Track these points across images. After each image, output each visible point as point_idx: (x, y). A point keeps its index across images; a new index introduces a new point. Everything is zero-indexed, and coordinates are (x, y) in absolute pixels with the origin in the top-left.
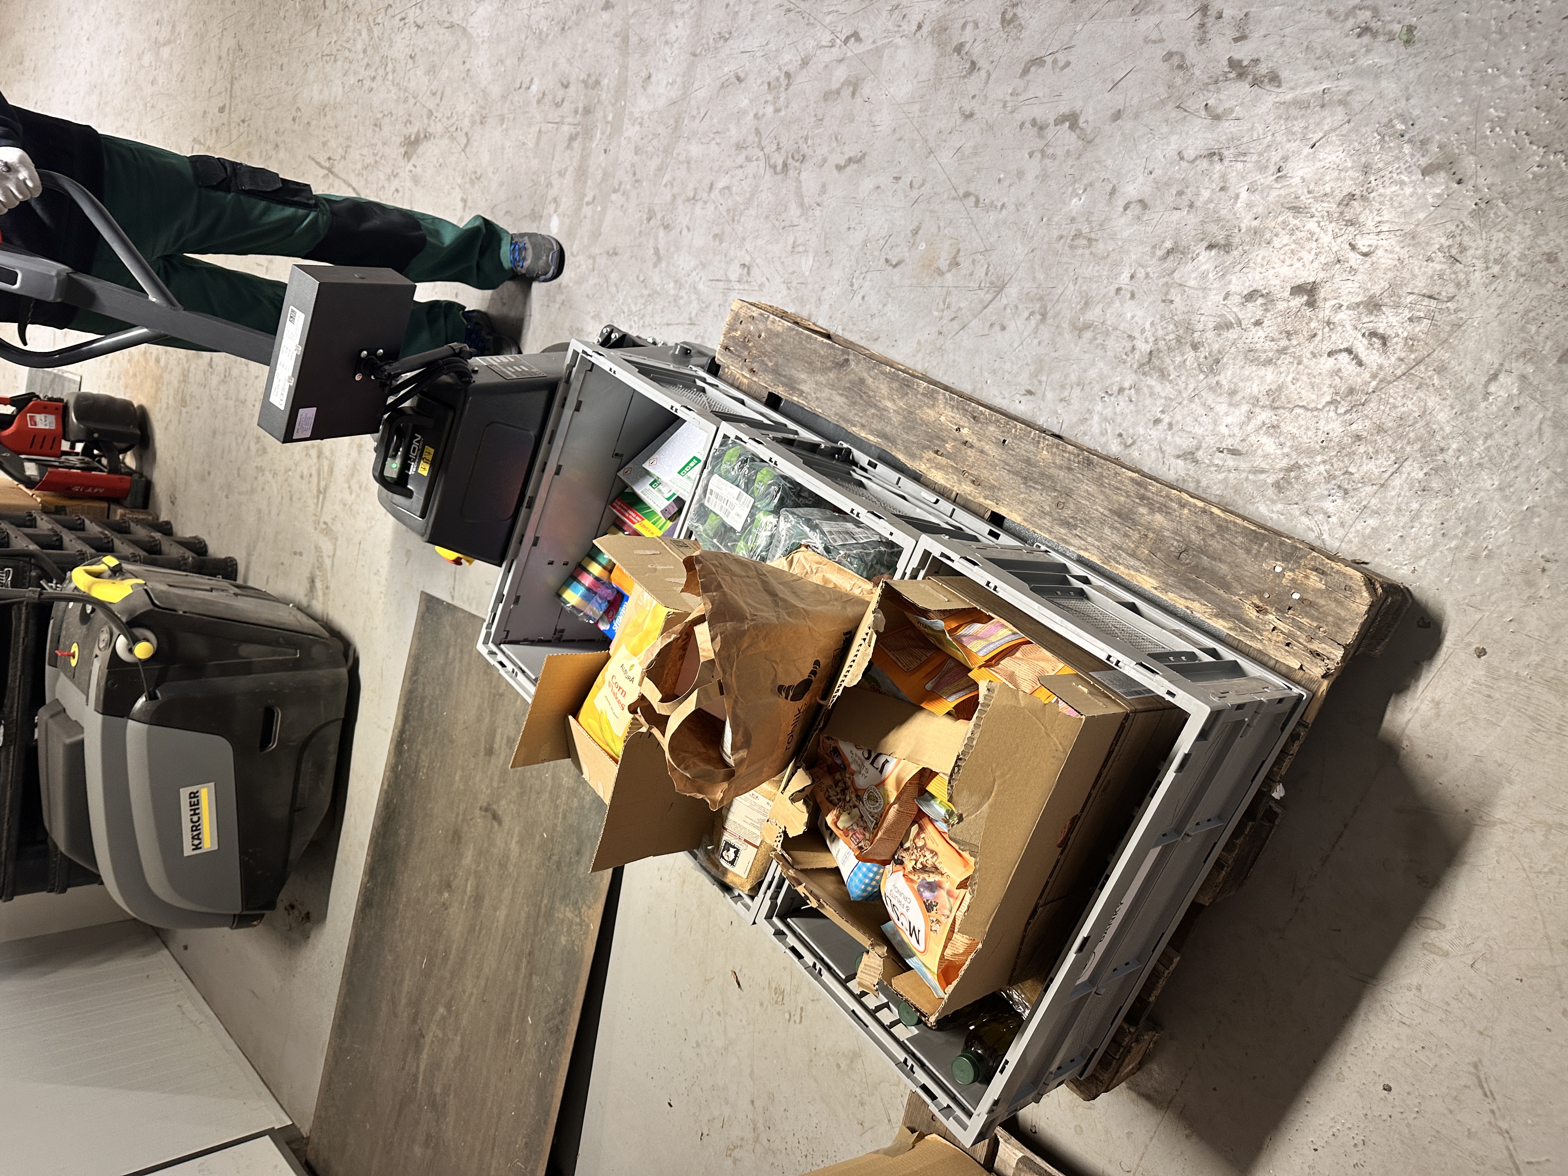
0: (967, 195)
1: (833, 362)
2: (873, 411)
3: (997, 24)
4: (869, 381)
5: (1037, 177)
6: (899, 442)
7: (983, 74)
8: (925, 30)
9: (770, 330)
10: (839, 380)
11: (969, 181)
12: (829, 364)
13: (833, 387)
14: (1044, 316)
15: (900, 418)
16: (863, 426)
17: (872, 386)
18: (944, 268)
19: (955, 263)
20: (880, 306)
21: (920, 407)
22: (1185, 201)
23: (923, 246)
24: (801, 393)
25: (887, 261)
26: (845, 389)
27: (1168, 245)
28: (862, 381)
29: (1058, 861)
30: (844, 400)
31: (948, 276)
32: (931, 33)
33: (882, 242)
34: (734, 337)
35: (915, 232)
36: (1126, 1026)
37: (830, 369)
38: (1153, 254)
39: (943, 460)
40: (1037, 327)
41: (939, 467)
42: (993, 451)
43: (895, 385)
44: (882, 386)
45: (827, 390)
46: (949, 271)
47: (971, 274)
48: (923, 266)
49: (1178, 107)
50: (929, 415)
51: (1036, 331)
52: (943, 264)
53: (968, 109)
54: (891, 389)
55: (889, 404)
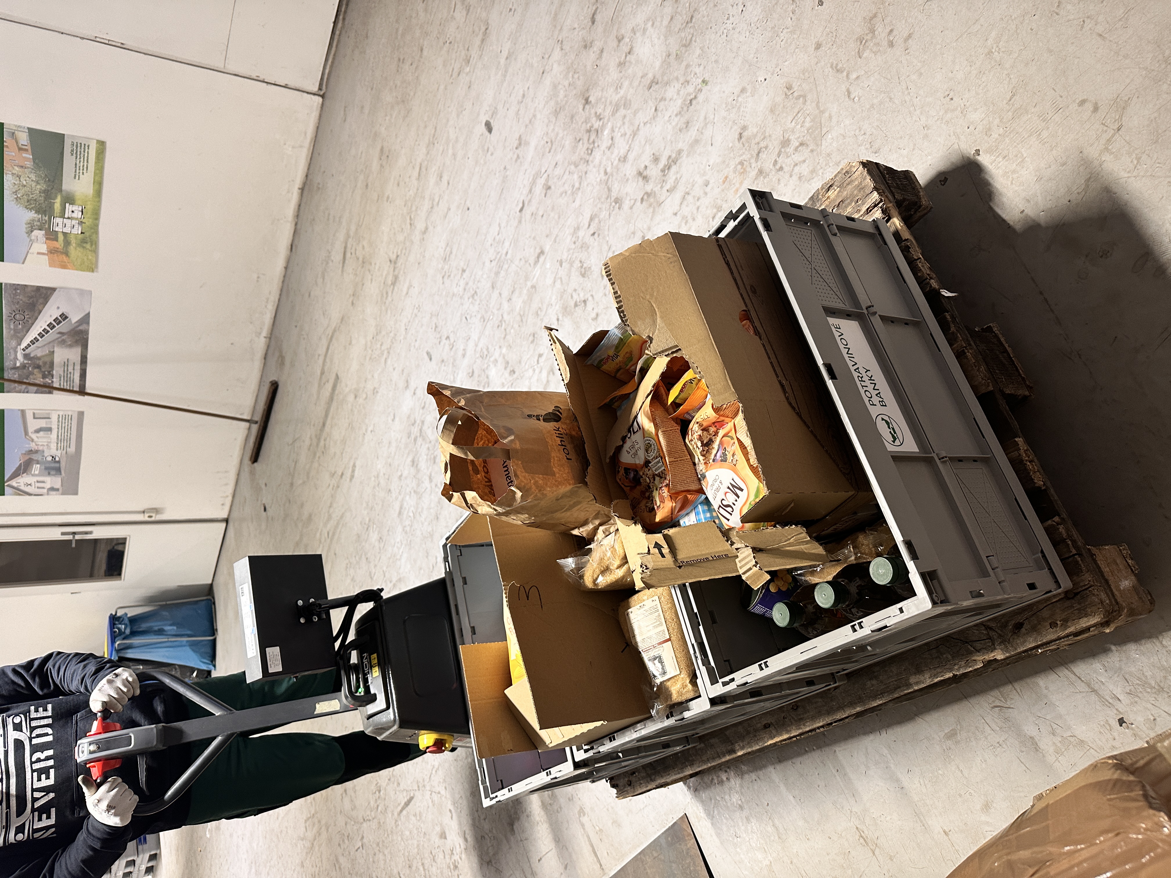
29: (764, 346)
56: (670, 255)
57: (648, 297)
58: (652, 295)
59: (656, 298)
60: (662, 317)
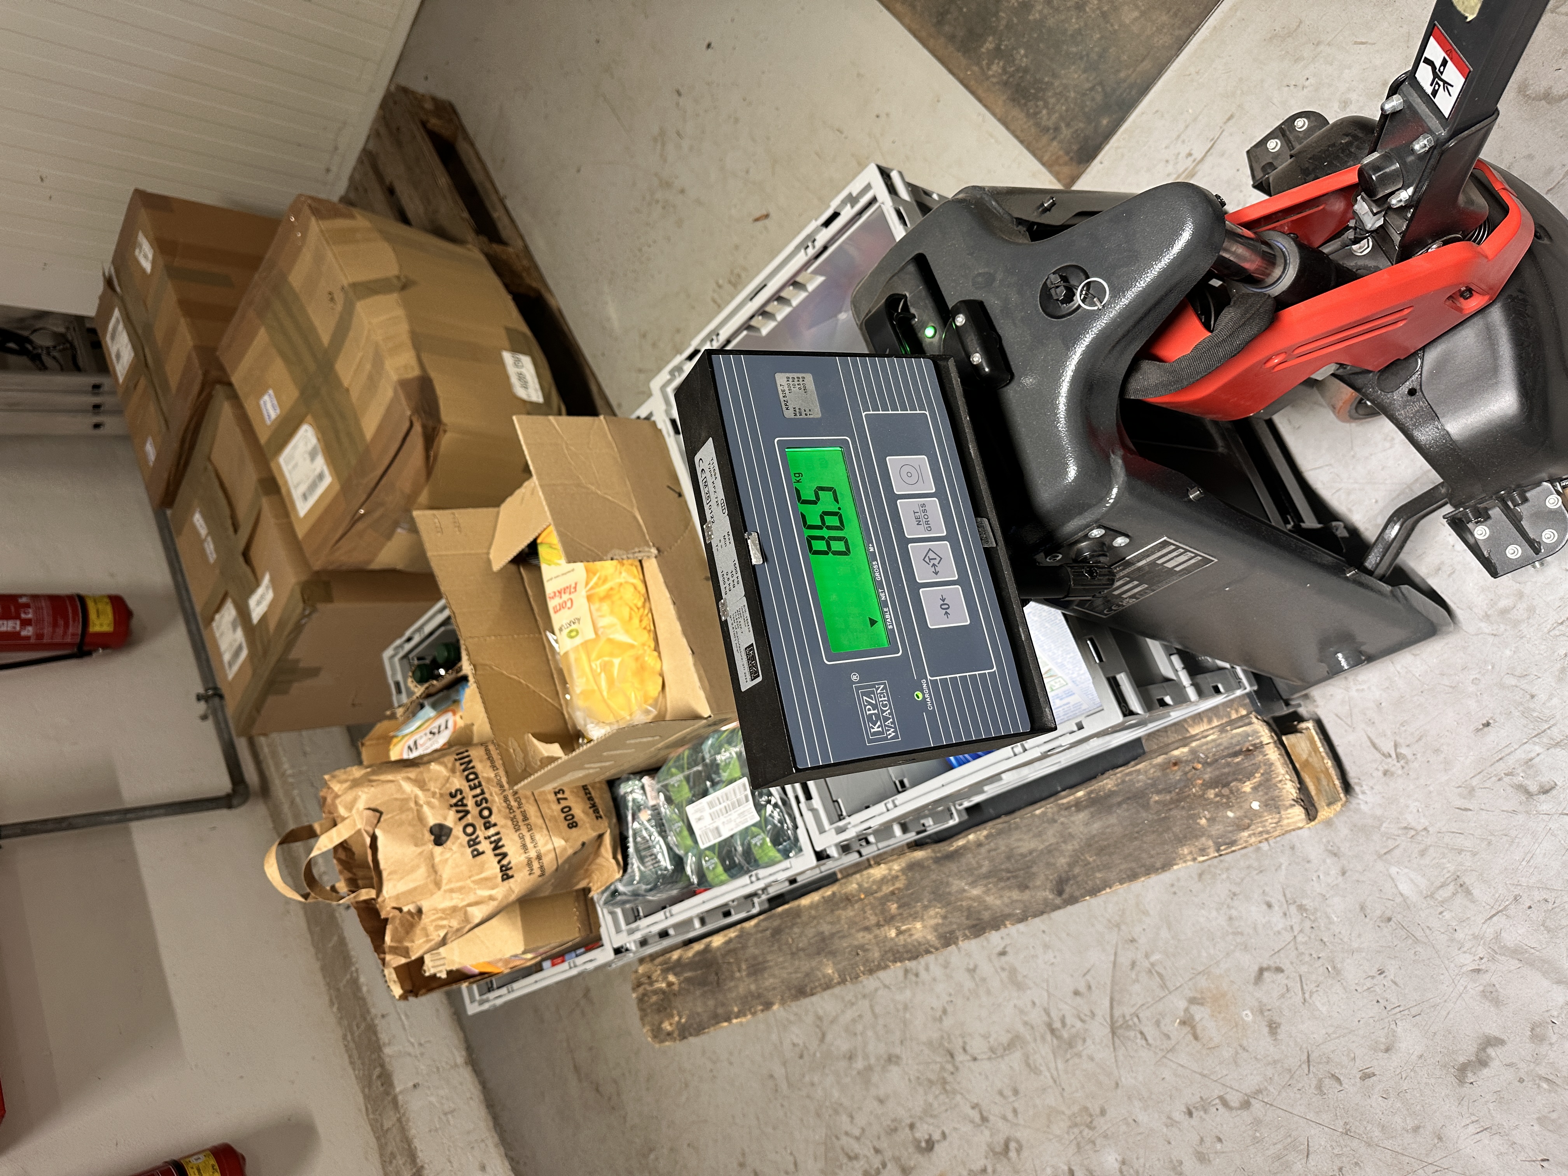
0: (1246, 1105)
1: (1075, 877)
4: (1015, 895)
10: (1048, 864)
11: (1259, 1121)
12: (1077, 870)
13: (1050, 851)
18: (1194, 1009)
19: (1187, 1022)
25: (1279, 970)
28: (1023, 887)
30: (1024, 850)
31: (1182, 1004)
35: (1273, 1028)
37: (1071, 865)
42: (863, 937)
43: (986, 915)
44: (998, 902)
46: (1186, 1010)
47: (1158, 1023)
52: (1199, 1013)
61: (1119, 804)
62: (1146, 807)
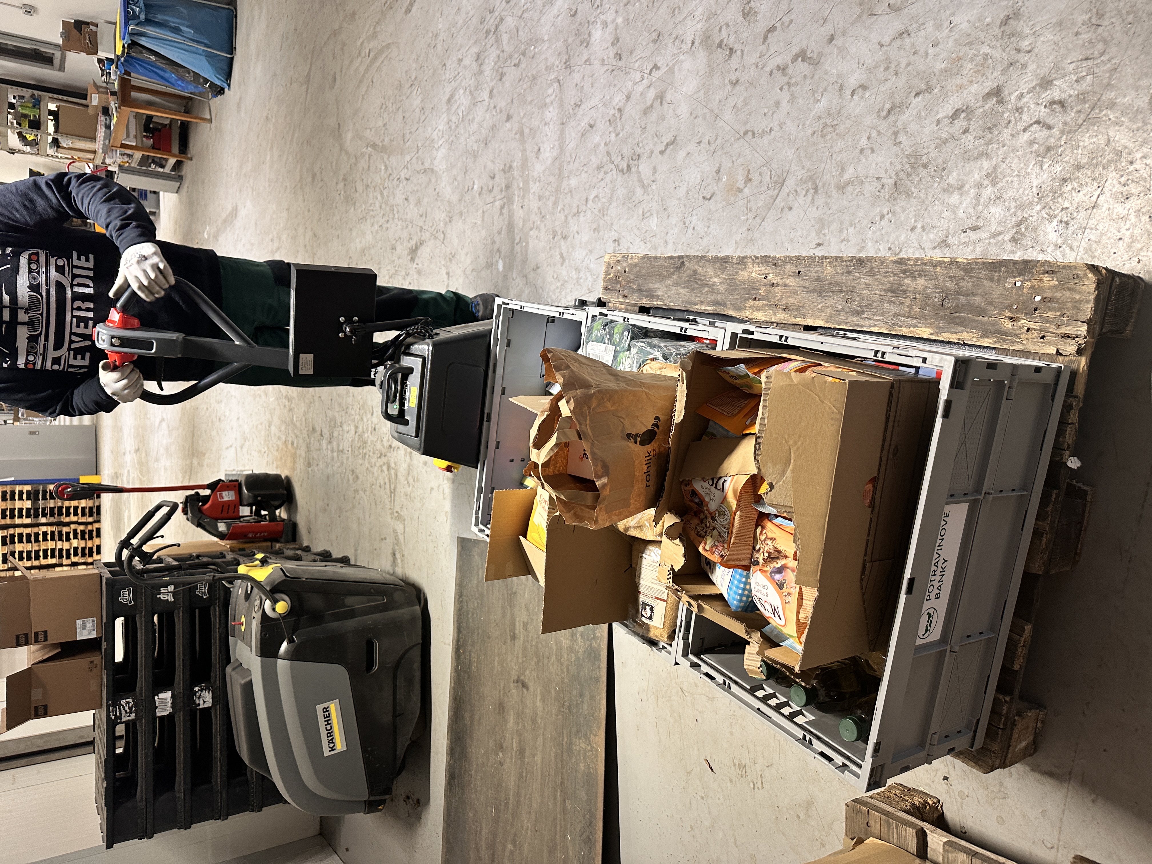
0: (746, 133)
1: (674, 268)
2: (706, 289)
3: (741, 19)
4: (700, 270)
5: (788, 102)
6: (728, 303)
7: (739, 53)
8: (697, 43)
9: (631, 264)
10: (680, 278)
11: (745, 124)
12: (672, 270)
13: (677, 284)
14: (816, 189)
15: (725, 286)
16: (702, 302)
17: (702, 272)
18: (742, 187)
19: (748, 180)
20: (706, 230)
21: (737, 273)
22: (892, 71)
23: (725, 178)
24: (658, 297)
25: (704, 198)
26: (685, 282)
27: (888, 106)
28: (695, 272)
29: (871, 521)
30: (686, 290)
31: (746, 190)
32: (700, 44)
33: (698, 187)
34: (609, 279)
35: (718, 171)
36: (1001, 697)
37: (673, 274)
38: (879, 116)
39: (760, 303)
40: (813, 199)
41: (758, 309)
42: (791, 282)
43: (717, 265)
44: (709, 270)
45: (674, 288)
46: (746, 186)
47: (761, 182)
48: (728, 191)
49: (871, 15)
50: (744, 276)
51: (813, 201)
52: (741, 184)
53: (734, 79)
54: (715, 269)
55: (716, 280)
56: (835, 410)
57: (791, 442)
58: (795, 443)
59: (798, 448)
60: (793, 471)
61: (645, 291)
62: (639, 285)
